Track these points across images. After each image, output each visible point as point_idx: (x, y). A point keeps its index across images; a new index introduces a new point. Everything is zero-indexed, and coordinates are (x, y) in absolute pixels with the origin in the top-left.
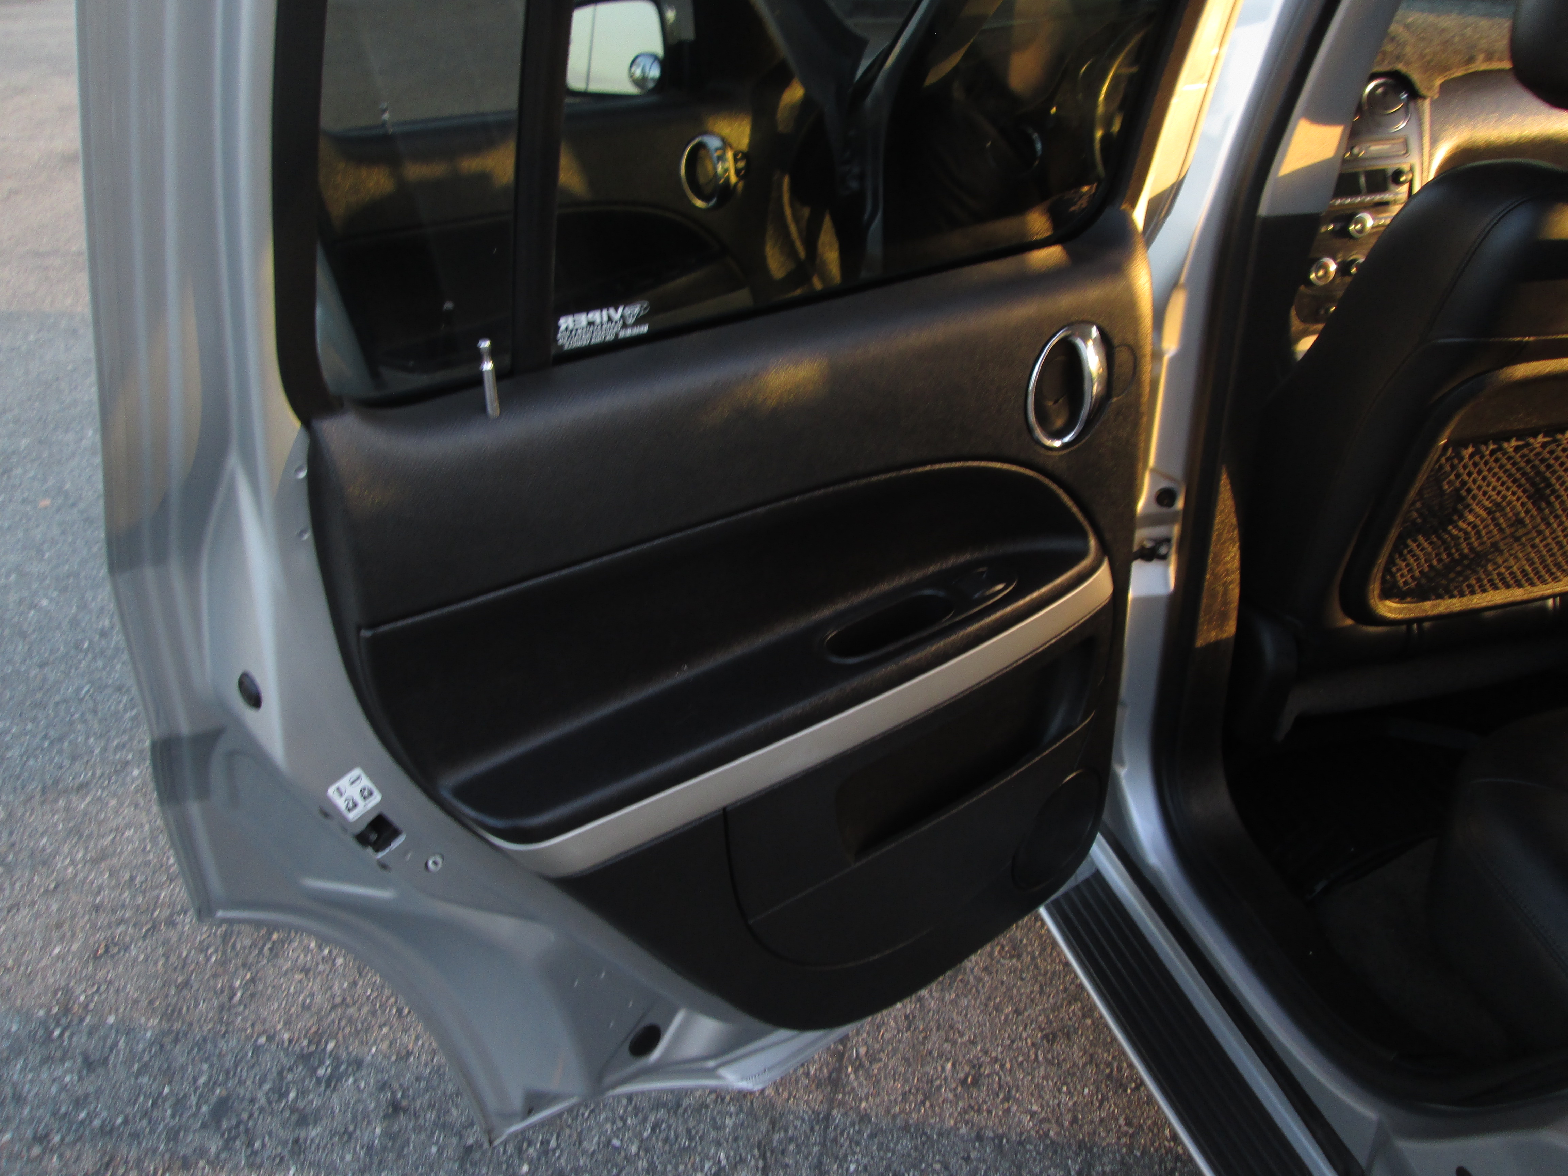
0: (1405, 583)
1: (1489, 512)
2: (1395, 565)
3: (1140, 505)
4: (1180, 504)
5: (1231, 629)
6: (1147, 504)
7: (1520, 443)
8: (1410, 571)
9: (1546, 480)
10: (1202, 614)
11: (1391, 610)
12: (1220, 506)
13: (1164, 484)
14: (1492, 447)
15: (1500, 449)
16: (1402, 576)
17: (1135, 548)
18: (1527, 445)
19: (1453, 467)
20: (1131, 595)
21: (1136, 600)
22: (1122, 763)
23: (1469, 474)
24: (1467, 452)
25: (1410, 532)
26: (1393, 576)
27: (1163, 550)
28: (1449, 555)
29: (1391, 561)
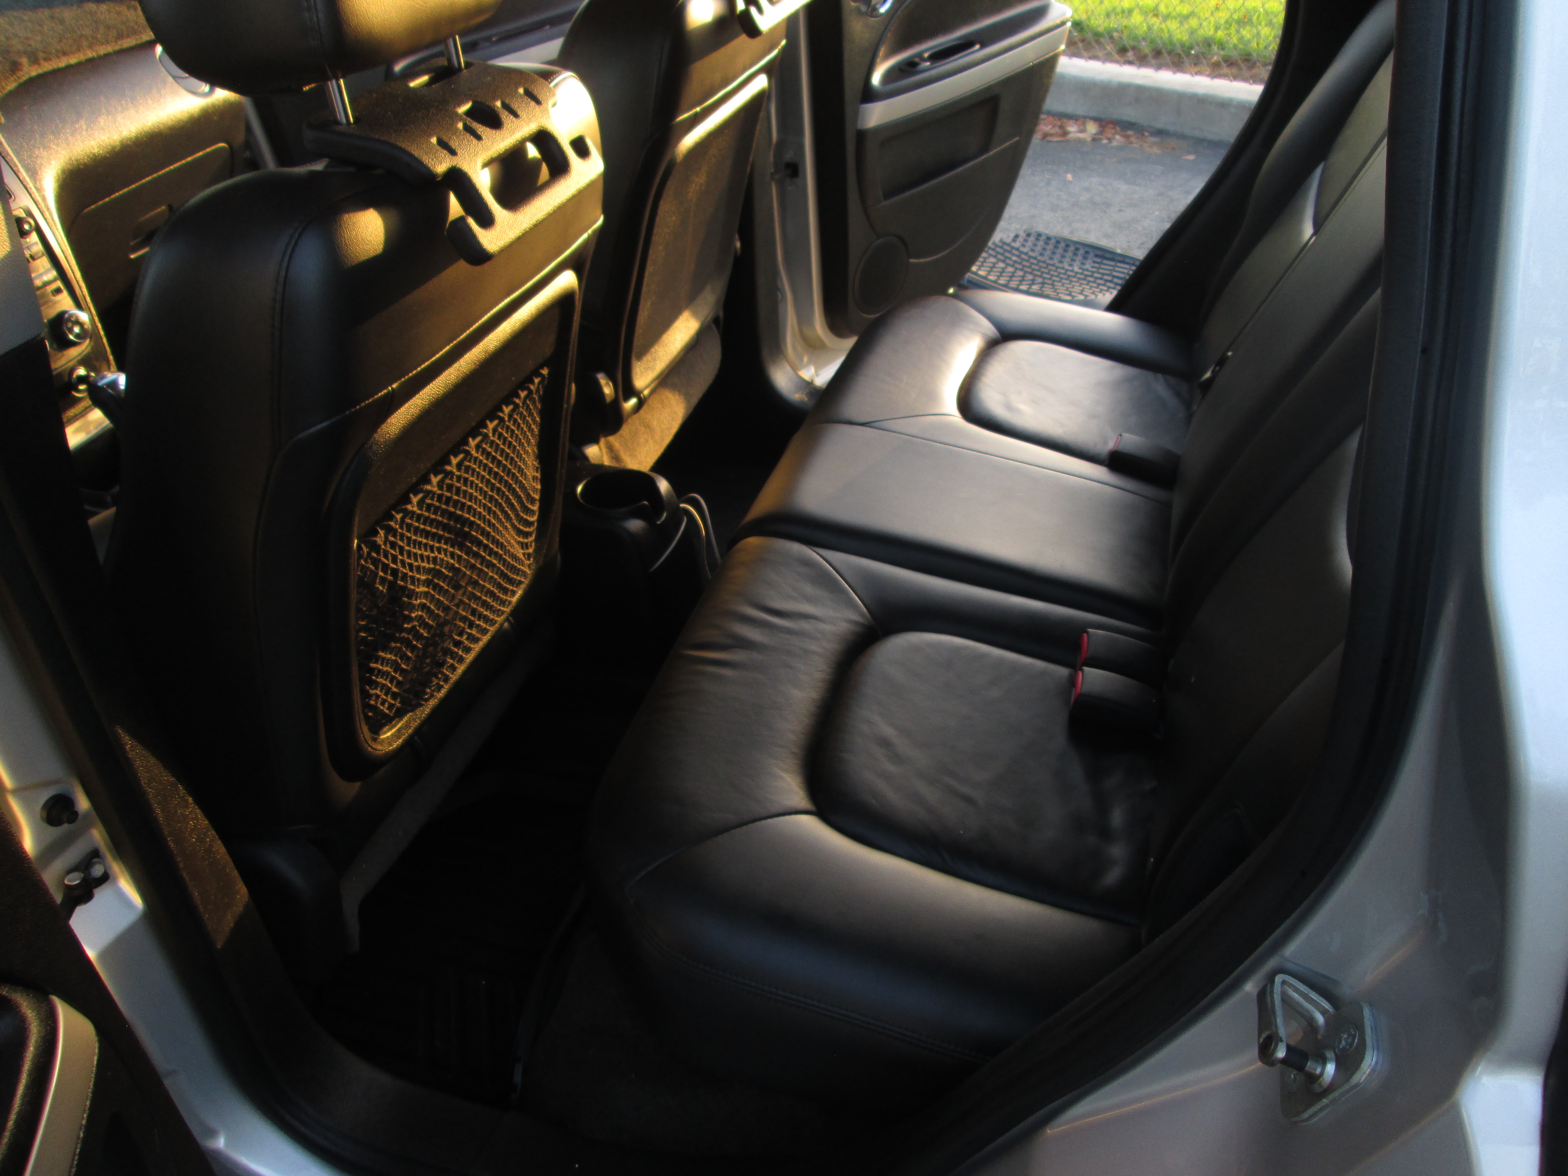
0: (391, 706)
1: (428, 583)
2: (370, 696)
3: (28, 843)
4: (83, 803)
5: (242, 892)
6: (37, 837)
7: (420, 496)
8: (388, 691)
9: (459, 519)
10: (201, 909)
11: (390, 741)
12: (143, 776)
13: (45, 796)
14: (399, 516)
15: (406, 513)
16: (383, 704)
17: (58, 898)
18: (429, 492)
19: (375, 562)
20: (91, 954)
21: (104, 955)
22: (212, 1133)
23: (395, 560)
24: (380, 539)
25: (369, 653)
26: (374, 708)
27: (97, 871)
28: (413, 648)
29: (366, 695)
